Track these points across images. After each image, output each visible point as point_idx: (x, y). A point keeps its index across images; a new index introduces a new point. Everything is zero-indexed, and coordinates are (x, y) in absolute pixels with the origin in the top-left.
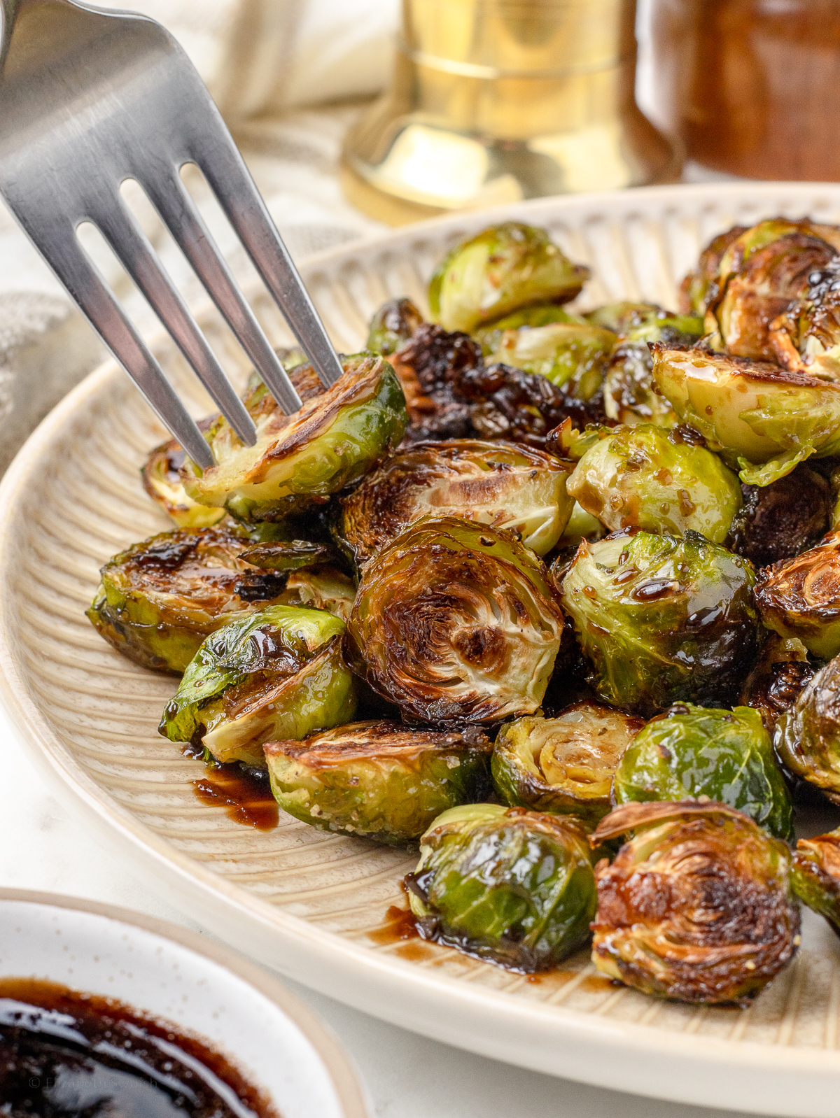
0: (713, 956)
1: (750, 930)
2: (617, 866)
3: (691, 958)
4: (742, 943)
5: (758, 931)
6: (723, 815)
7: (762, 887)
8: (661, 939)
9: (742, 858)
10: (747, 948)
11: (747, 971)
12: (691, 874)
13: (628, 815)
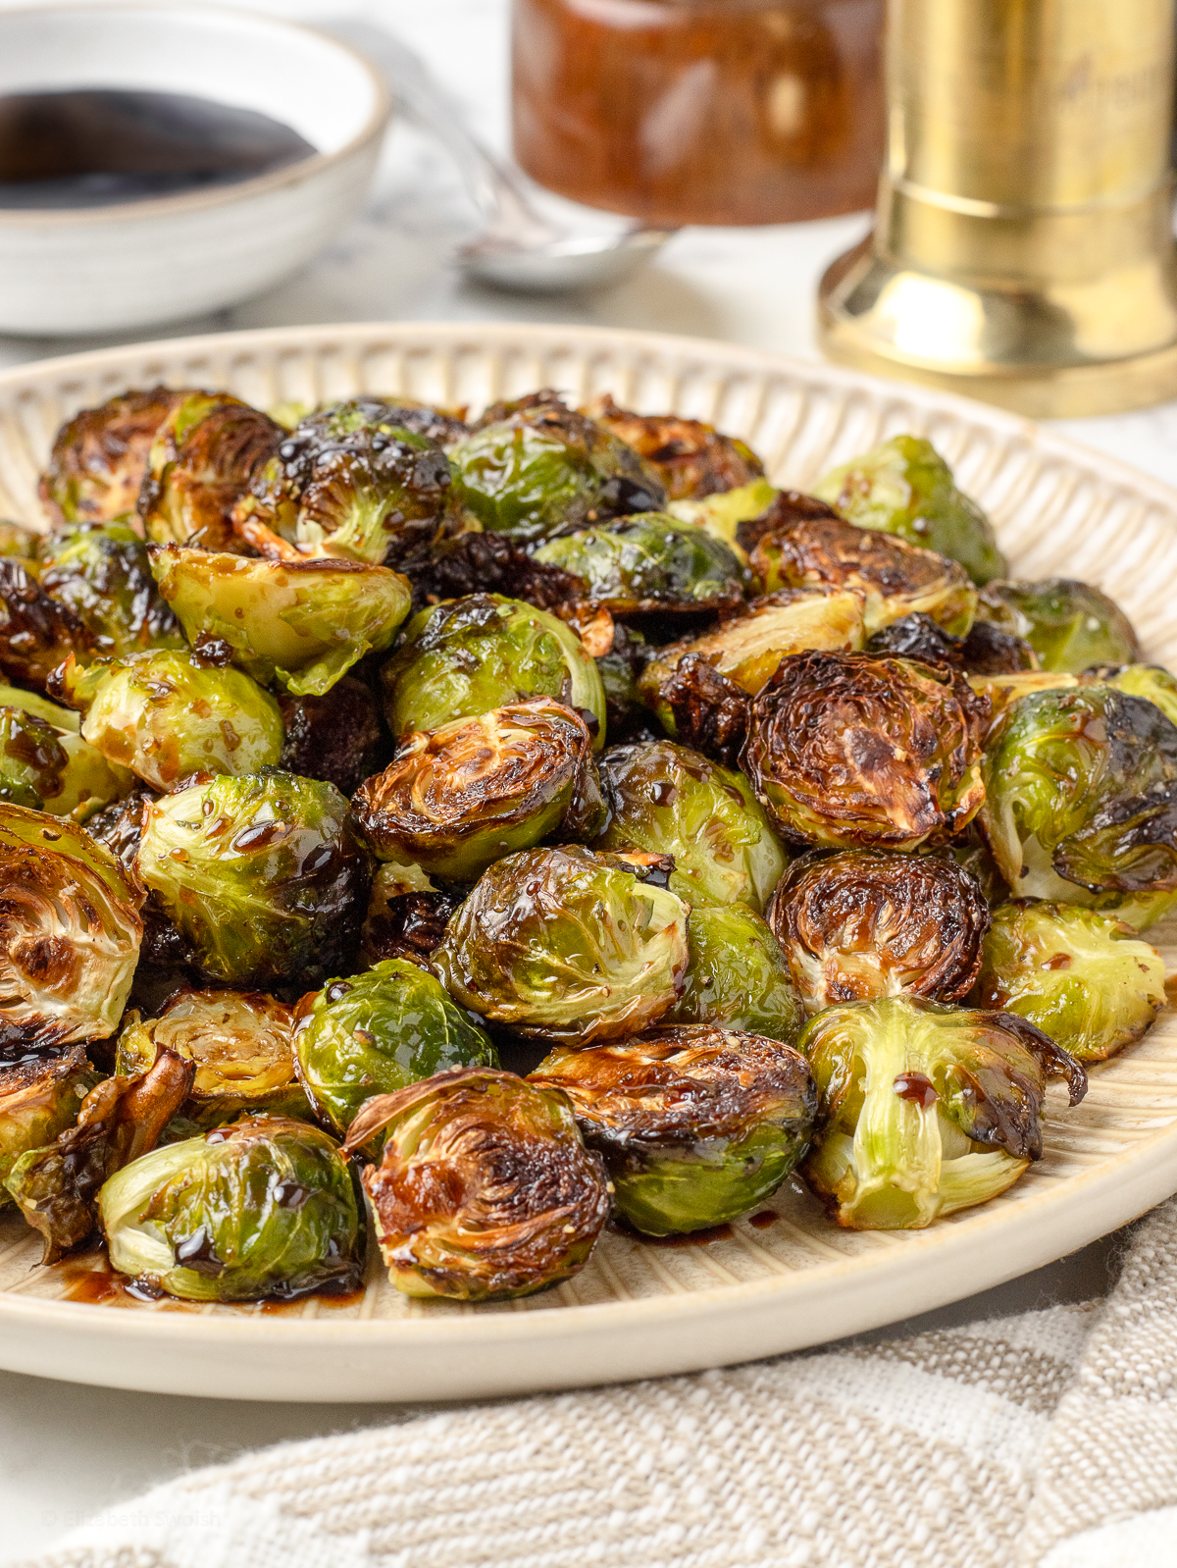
0: (525, 1231)
1: (555, 1193)
2: (386, 1167)
3: (499, 1242)
4: (550, 1209)
5: (562, 1192)
6: (482, 1080)
7: (552, 1144)
8: (462, 1231)
9: (519, 1120)
10: (559, 1212)
11: (569, 1235)
12: (471, 1152)
13: (378, 1111)
